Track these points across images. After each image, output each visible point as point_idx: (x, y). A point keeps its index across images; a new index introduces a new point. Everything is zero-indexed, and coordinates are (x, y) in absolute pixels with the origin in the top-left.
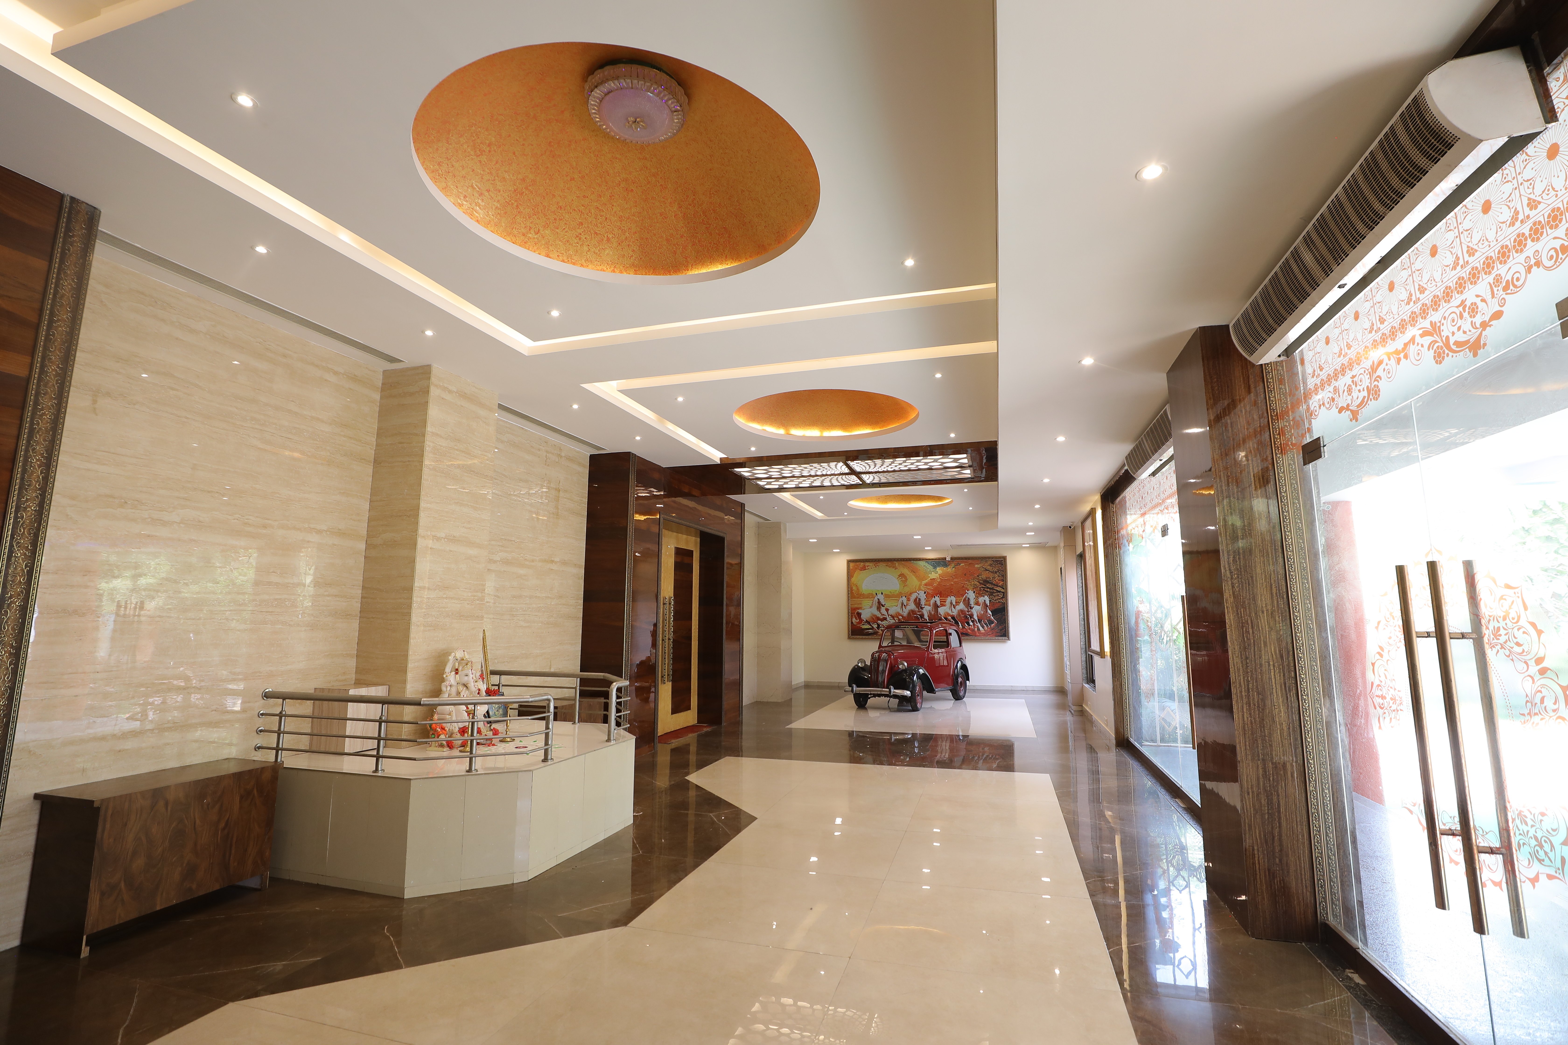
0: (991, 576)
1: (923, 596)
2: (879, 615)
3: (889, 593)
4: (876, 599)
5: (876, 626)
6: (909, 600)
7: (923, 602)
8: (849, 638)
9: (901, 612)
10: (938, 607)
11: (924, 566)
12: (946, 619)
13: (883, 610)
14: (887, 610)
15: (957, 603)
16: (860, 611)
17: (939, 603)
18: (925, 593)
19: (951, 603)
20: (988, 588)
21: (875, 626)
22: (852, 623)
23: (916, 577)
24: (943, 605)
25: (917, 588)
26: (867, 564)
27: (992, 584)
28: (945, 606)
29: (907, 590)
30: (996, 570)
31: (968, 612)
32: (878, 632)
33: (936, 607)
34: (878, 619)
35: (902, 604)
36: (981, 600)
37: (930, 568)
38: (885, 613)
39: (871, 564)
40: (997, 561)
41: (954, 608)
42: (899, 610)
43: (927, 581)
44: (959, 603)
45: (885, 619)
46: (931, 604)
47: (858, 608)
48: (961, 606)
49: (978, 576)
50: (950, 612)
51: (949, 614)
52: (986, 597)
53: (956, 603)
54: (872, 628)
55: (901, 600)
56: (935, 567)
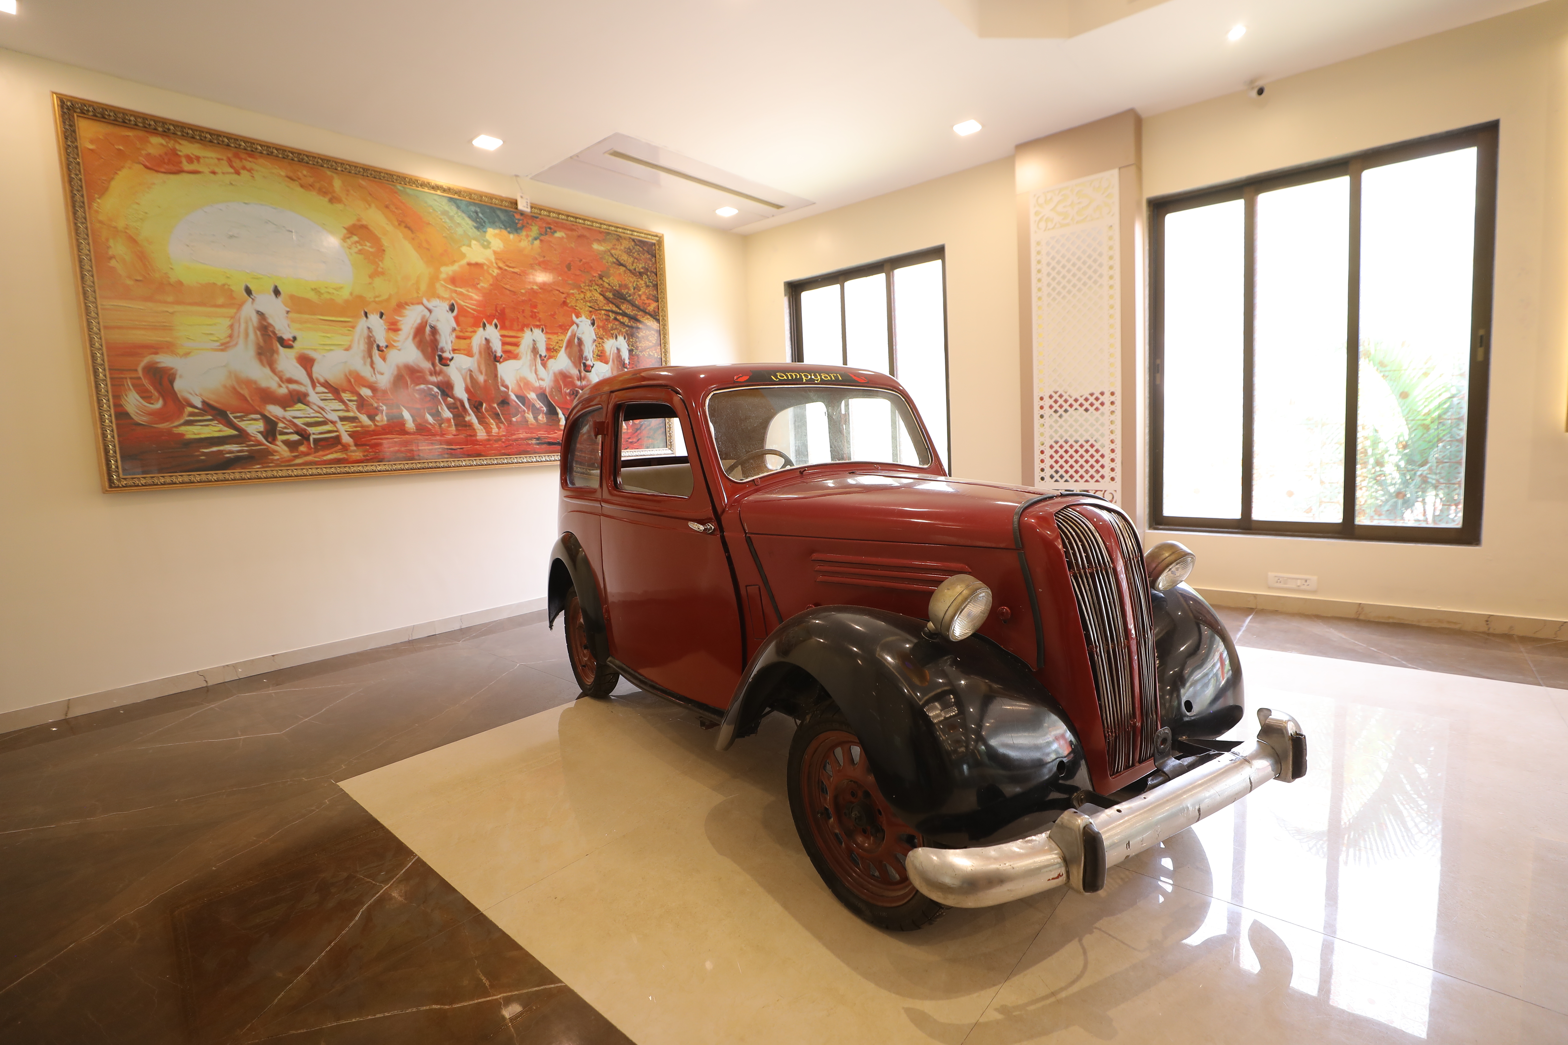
0: (630, 281)
1: (445, 322)
2: (268, 381)
3: (312, 296)
4: (248, 311)
5: (260, 425)
6: (394, 327)
7: (446, 340)
8: (105, 492)
9: (366, 372)
10: (496, 359)
11: (445, 213)
12: (523, 399)
13: (287, 361)
14: (306, 362)
15: (552, 351)
16: (165, 360)
17: (497, 347)
18: (452, 309)
19: (535, 350)
20: (624, 314)
21: (254, 427)
22: (122, 415)
23: (419, 247)
24: (510, 355)
25: (423, 287)
26: (187, 148)
27: (633, 305)
28: (515, 357)
29: (383, 289)
30: (640, 266)
31: (580, 378)
32: (268, 453)
33: (492, 359)
34: (268, 397)
35: (371, 342)
36: (610, 346)
37: (465, 224)
38: (299, 374)
39: (209, 155)
40: (642, 243)
41: (544, 365)
42: (357, 362)
43: (455, 267)
44: (557, 351)
45: (300, 398)
46: (475, 349)
47: (155, 349)
48: (562, 362)
49: (601, 277)
50: (531, 378)
51: (527, 385)
52: (621, 338)
53: (548, 349)
54: (242, 436)
55: (362, 324)
56: (480, 226)
